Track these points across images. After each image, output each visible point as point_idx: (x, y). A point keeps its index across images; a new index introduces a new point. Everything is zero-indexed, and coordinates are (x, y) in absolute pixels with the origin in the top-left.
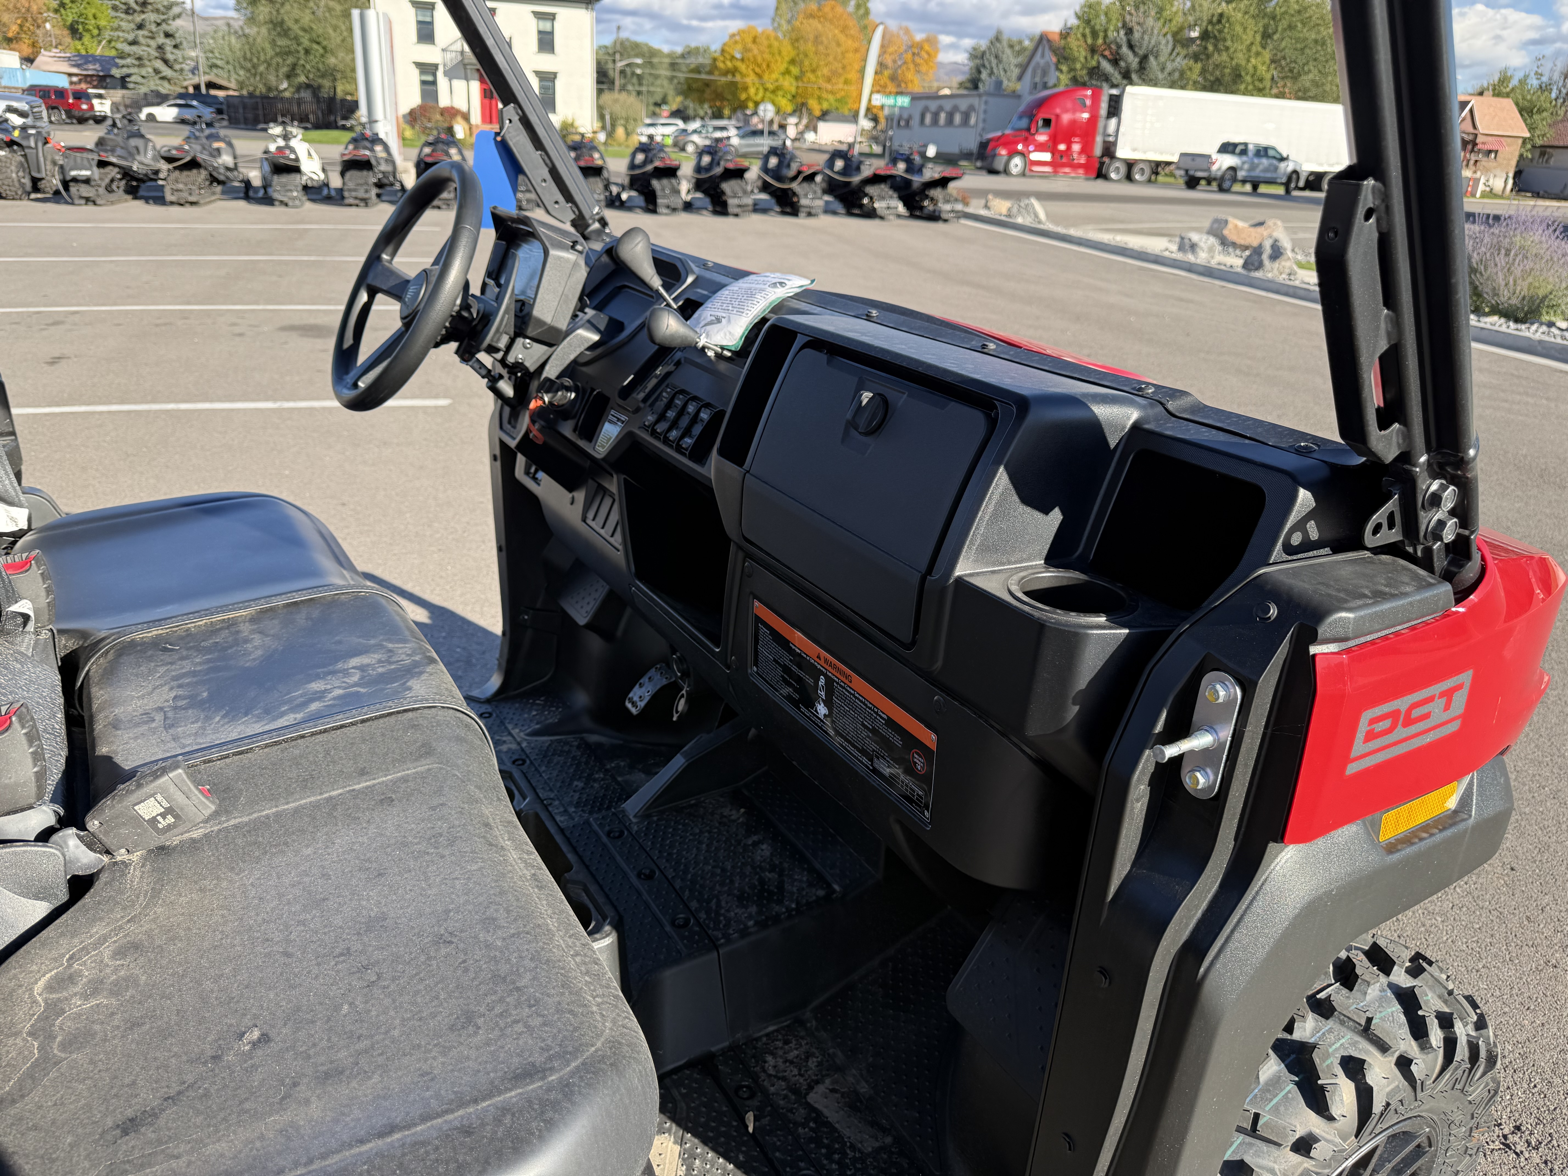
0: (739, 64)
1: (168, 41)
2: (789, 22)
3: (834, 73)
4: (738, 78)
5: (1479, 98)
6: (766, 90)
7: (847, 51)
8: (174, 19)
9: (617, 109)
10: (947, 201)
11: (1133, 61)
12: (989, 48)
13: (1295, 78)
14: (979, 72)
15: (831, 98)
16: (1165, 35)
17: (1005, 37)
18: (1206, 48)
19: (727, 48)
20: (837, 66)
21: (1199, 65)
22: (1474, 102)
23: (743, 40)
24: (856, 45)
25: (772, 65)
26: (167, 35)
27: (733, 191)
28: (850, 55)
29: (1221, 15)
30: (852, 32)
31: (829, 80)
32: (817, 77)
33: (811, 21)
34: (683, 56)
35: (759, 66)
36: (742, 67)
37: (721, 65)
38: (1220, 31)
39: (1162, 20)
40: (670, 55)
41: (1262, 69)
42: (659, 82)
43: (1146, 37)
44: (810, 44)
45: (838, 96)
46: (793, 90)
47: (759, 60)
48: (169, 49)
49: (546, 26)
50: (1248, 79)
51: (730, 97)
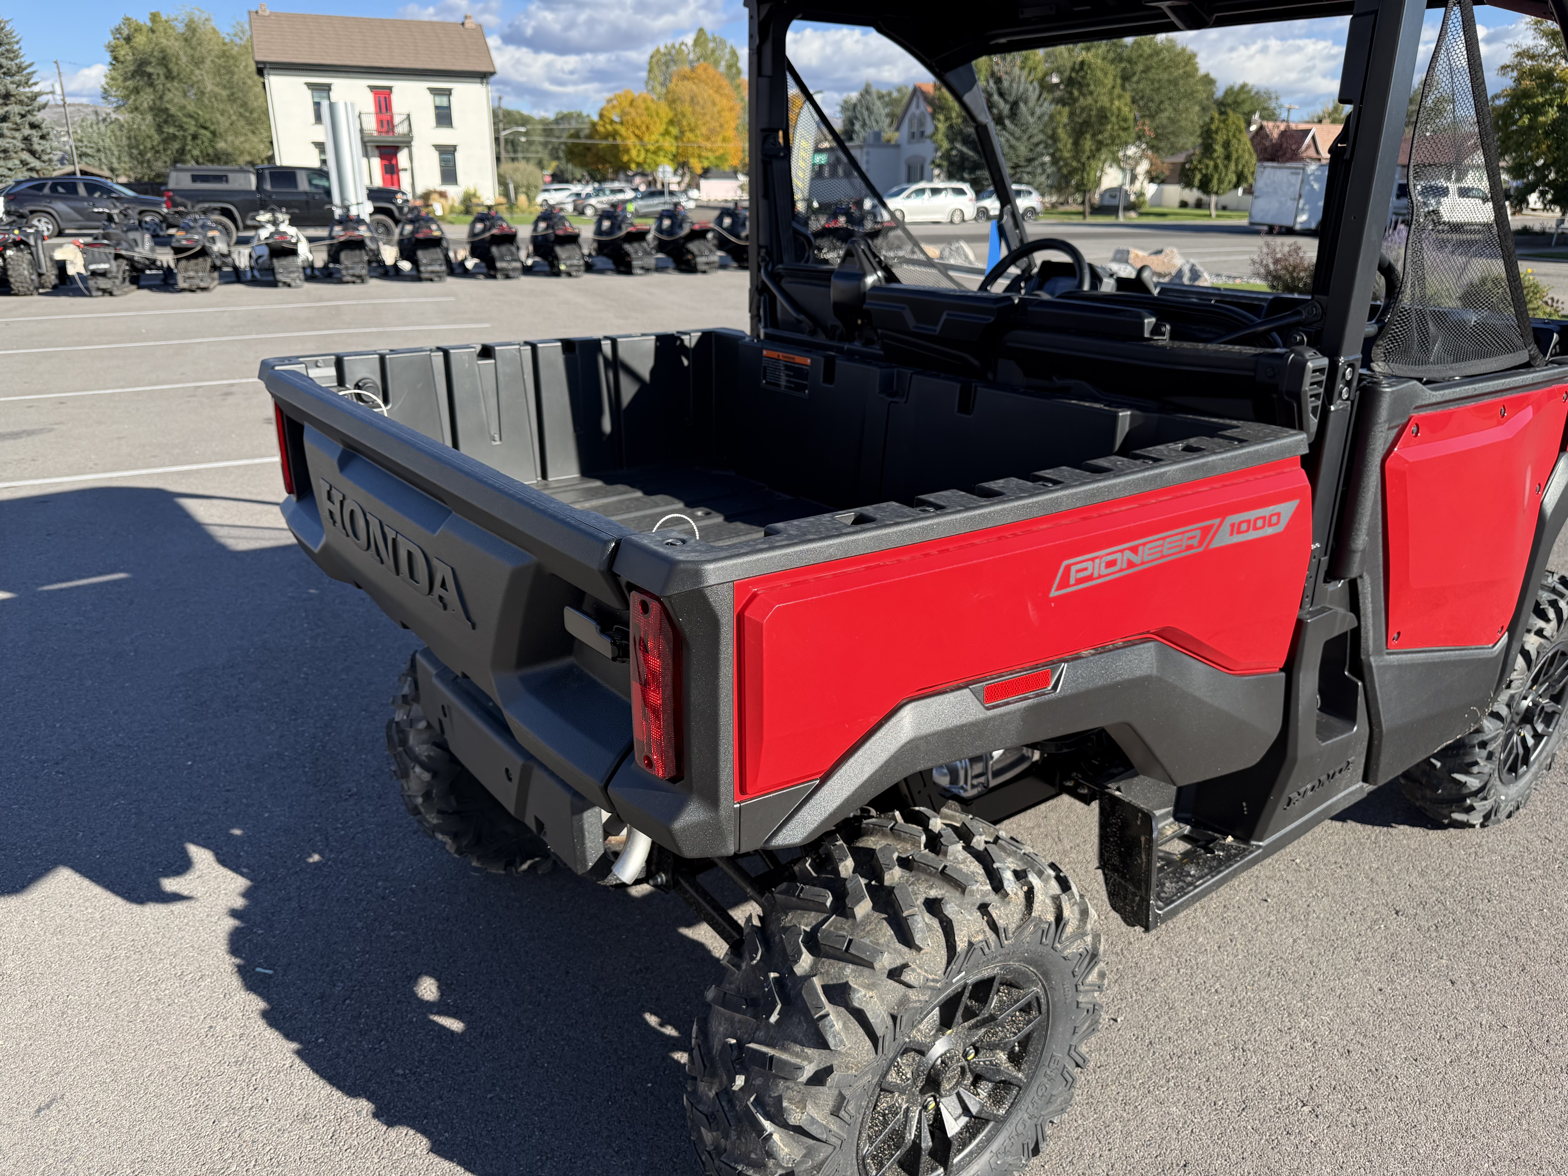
0: (618, 127)
1: (34, 132)
2: (663, 84)
3: (712, 131)
4: (619, 141)
5: (1319, 126)
6: (647, 151)
7: (723, 110)
8: (39, 110)
9: (518, 177)
10: (890, 249)
11: (1005, 108)
12: (860, 101)
13: (1152, 117)
14: (853, 124)
15: (709, 154)
16: (1032, 82)
17: (874, 90)
18: (1071, 93)
19: (605, 113)
20: (714, 124)
21: (1067, 109)
22: (1315, 129)
23: (620, 104)
24: (732, 103)
25: (651, 126)
26: (33, 126)
27: (700, 250)
28: (726, 114)
29: (1082, 63)
30: (726, 91)
31: (708, 139)
32: (696, 136)
33: (686, 82)
34: (557, 121)
35: (638, 128)
36: (622, 130)
37: (601, 129)
38: (1083, 77)
39: (1027, 70)
40: (543, 122)
41: (1126, 110)
42: (533, 148)
43: (1015, 85)
44: (687, 104)
45: (718, 154)
46: (674, 150)
47: (638, 122)
48: (35, 140)
49: (442, 101)
50: (1114, 119)
51: (612, 160)
